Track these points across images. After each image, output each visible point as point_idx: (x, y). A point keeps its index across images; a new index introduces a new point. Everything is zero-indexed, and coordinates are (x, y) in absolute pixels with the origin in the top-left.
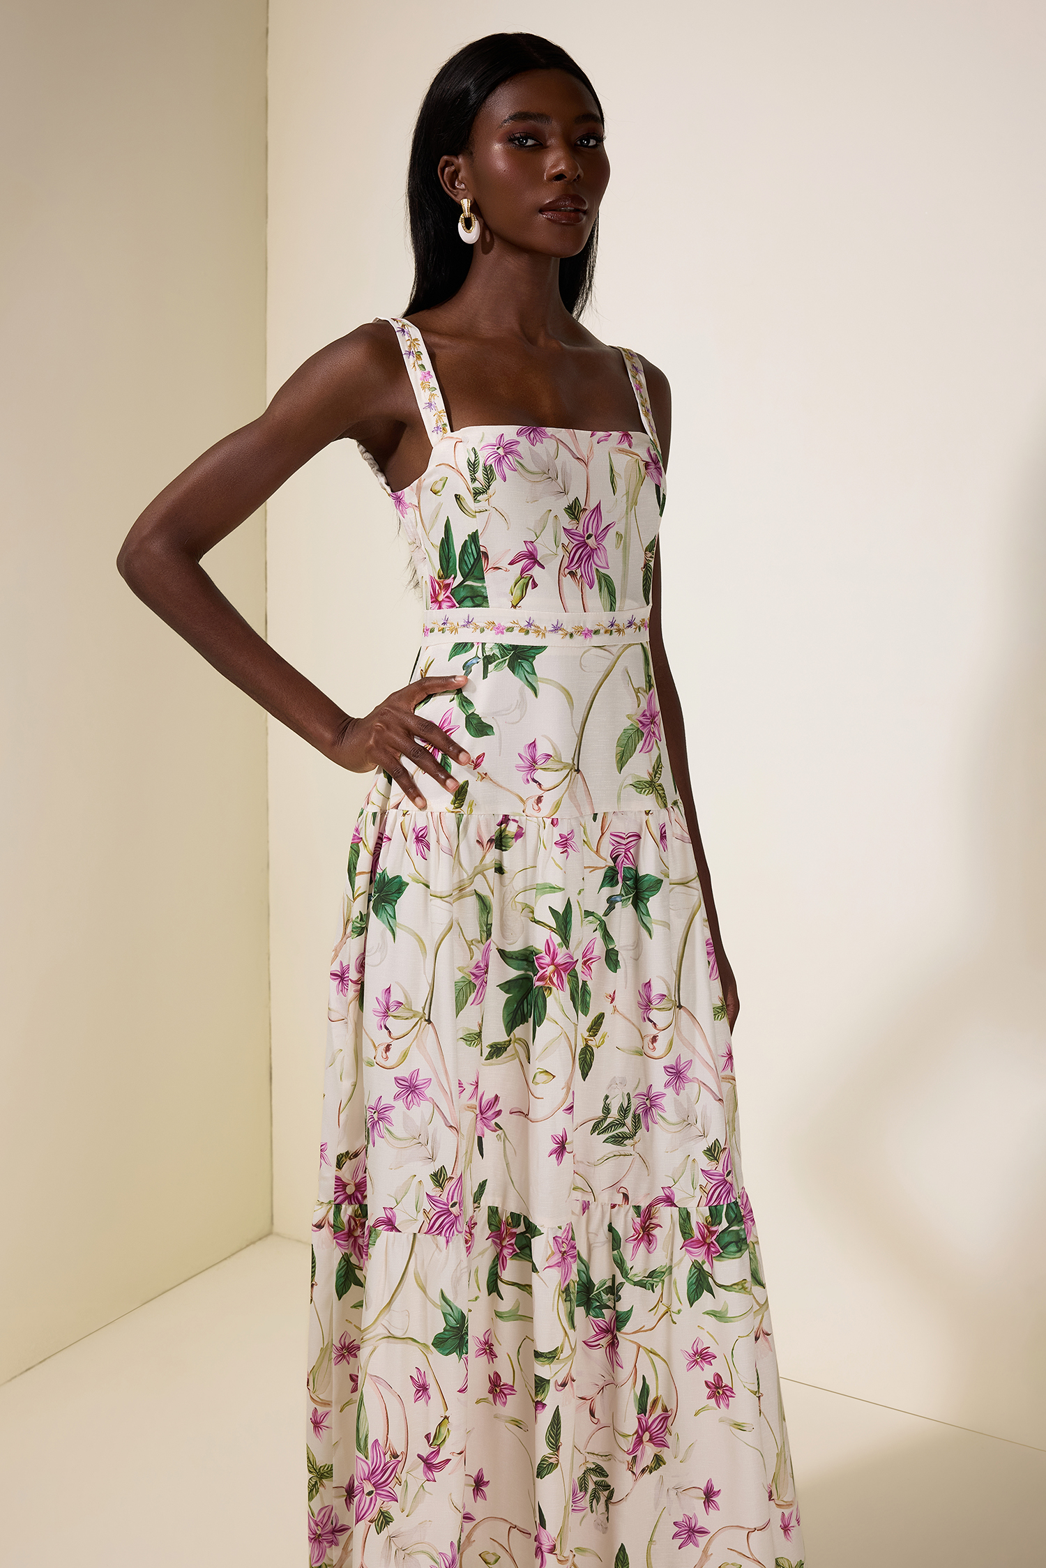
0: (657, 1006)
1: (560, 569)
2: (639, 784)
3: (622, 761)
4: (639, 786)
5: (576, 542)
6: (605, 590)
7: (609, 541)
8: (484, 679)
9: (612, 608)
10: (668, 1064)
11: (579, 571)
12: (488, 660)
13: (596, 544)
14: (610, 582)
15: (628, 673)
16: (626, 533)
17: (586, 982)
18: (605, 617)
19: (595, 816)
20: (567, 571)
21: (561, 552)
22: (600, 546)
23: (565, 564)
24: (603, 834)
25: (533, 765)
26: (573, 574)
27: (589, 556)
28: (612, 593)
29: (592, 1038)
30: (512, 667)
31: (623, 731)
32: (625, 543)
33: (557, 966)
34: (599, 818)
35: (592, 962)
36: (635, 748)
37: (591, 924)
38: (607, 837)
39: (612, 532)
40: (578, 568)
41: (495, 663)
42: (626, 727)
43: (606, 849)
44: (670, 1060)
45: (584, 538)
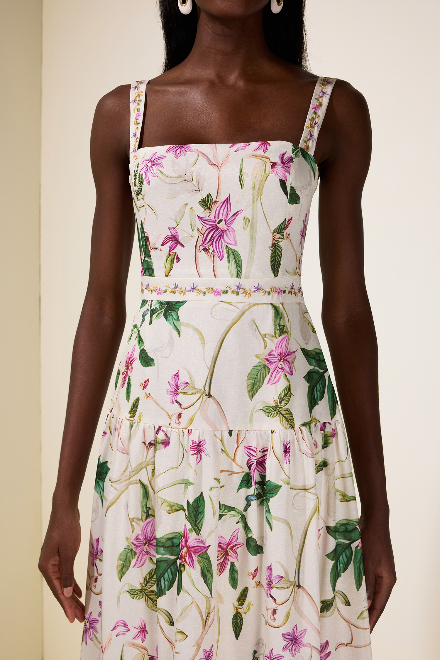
0: (277, 585)
1: (196, 247)
2: (268, 409)
3: (253, 390)
4: (269, 411)
5: (208, 226)
6: (233, 262)
7: (238, 224)
8: (150, 325)
9: (238, 275)
10: (285, 632)
11: (211, 248)
12: (153, 312)
13: (225, 226)
14: (237, 256)
15: (255, 323)
16: (253, 218)
17: (234, 563)
18: (234, 282)
19: (230, 433)
20: (202, 248)
21: (196, 234)
22: (230, 229)
23: (200, 242)
24: (238, 447)
25: (176, 390)
26: (206, 250)
27: (220, 236)
28: (239, 264)
29: (240, 607)
30: (166, 316)
31: (252, 367)
32: (252, 224)
33: (189, 548)
34: (234, 434)
35: (238, 548)
36: (263, 381)
37: (234, 518)
38: (241, 449)
39: (240, 218)
40: (210, 245)
41: (156, 314)
42: (255, 364)
43: (242, 458)
44: (287, 629)
45: (215, 222)
